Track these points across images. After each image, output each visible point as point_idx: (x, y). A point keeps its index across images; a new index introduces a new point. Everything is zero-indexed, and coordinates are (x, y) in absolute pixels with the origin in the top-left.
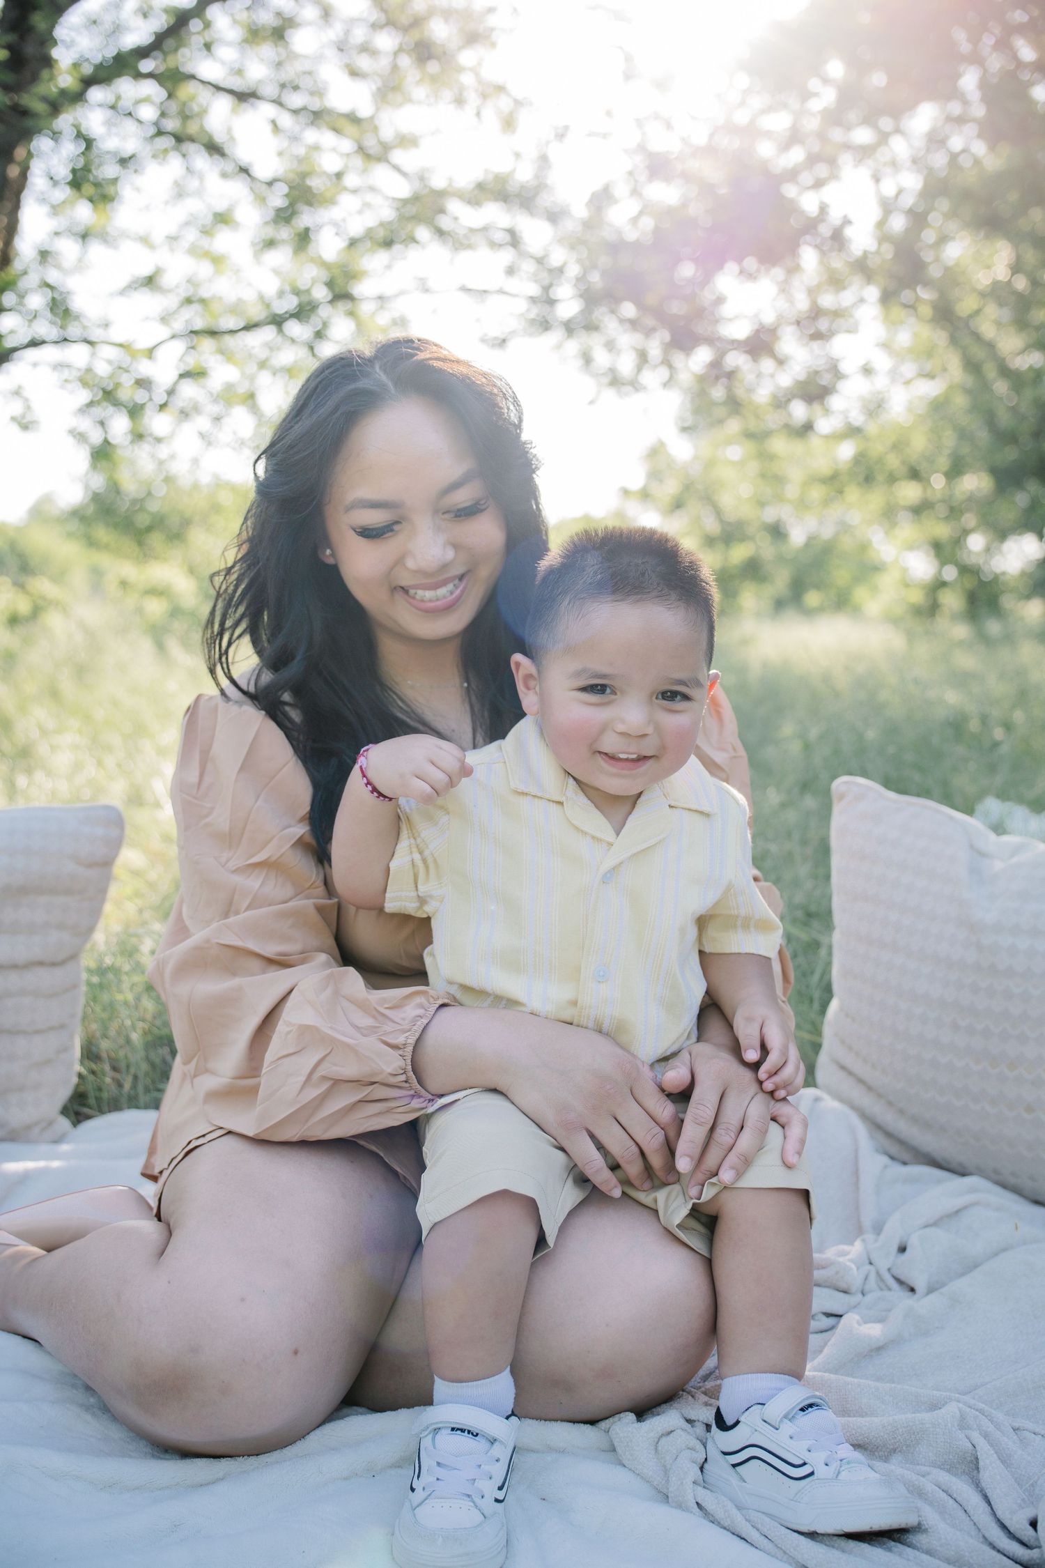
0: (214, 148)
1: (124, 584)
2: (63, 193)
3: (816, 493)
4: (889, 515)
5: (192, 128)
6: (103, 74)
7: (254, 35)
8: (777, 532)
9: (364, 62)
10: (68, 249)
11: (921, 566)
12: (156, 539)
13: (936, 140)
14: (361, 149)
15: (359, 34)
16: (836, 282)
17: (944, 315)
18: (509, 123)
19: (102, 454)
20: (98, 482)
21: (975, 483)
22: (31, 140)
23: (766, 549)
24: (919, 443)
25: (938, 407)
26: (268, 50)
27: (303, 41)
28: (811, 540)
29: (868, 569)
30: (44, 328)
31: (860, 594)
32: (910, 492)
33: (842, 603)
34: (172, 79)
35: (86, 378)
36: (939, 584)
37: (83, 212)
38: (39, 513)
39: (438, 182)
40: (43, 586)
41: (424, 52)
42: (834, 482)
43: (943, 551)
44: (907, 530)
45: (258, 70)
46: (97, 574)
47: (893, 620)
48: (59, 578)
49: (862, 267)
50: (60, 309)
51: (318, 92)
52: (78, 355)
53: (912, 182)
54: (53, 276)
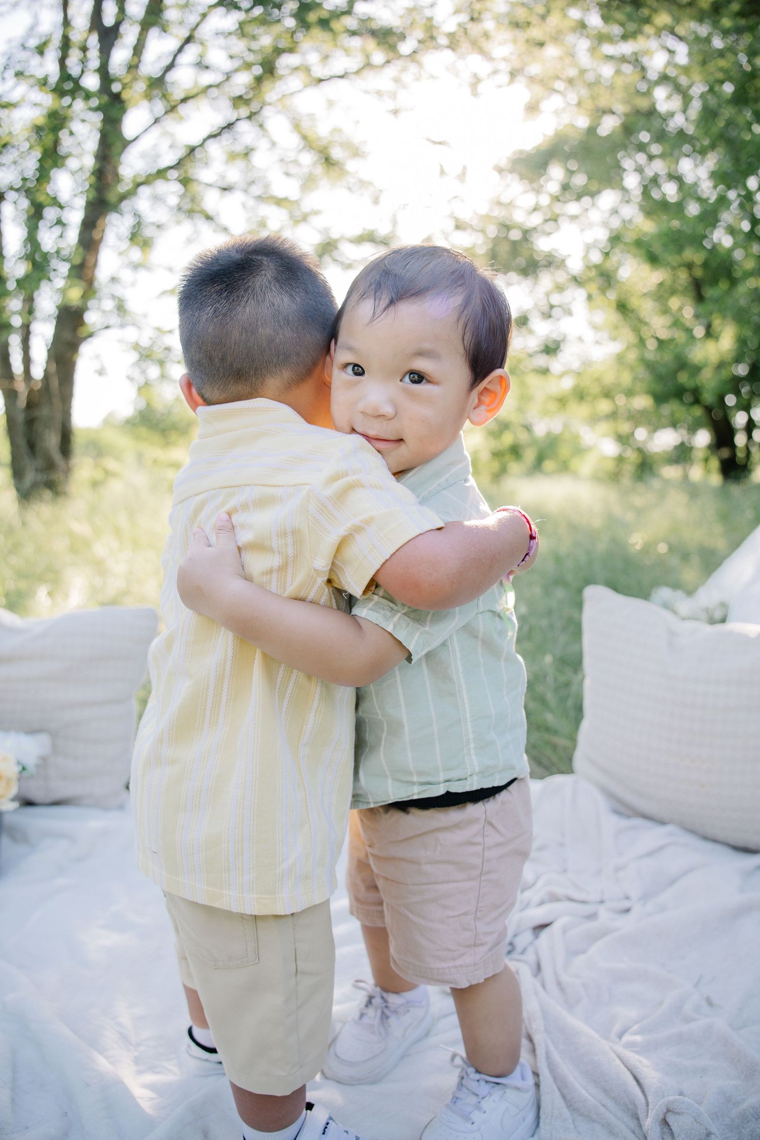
0: (209, 218)
1: (155, 462)
2: (125, 245)
3: (553, 406)
4: (594, 420)
5: (197, 209)
6: (148, 180)
7: (232, 157)
8: (528, 428)
9: (293, 170)
10: (126, 275)
11: (610, 448)
12: (173, 437)
13: (615, 211)
14: (292, 217)
15: (292, 155)
16: (560, 288)
17: (622, 307)
18: (376, 201)
19: (145, 387)
20: (142, 405)
21: (643, 402)
22: (106, 216)
23: (523, 437)
24: (609, 378)
25: (620, 359)
26: (240, 164)
27: (260, 159)
28: (549, 434)
29: (580, 450)
30: (114, 320)
31: (575, 463)
32: (604, 406)
33: (564, 467)
34: (185, 181)
35: (136, 347)
36: (620, 459)
37: (136, 254)
38: (108, 422)
39: (335, 235)
40: (111, 464)
41: (328, 161)
42: (562, 401)
43: (623, 439)
44: (604, 427)
45: (234, 174)
46: (140, 456)
47: (597, 478)
48: (118, 458)
49: (576, 281)
50: (121, 307)
51: (267, 186)
52: (131, 334)
53: (602, 235)
54: (119, 291)
